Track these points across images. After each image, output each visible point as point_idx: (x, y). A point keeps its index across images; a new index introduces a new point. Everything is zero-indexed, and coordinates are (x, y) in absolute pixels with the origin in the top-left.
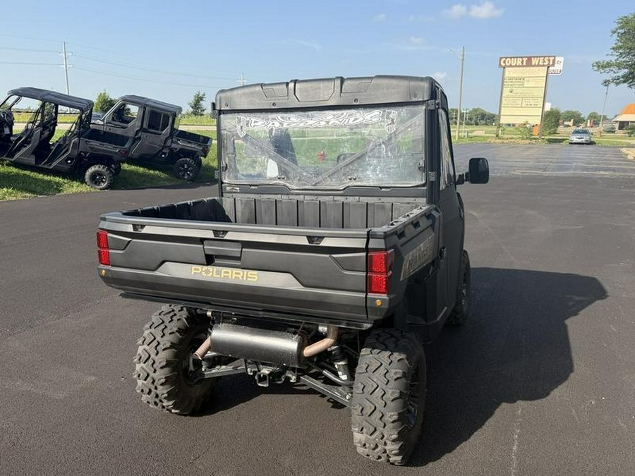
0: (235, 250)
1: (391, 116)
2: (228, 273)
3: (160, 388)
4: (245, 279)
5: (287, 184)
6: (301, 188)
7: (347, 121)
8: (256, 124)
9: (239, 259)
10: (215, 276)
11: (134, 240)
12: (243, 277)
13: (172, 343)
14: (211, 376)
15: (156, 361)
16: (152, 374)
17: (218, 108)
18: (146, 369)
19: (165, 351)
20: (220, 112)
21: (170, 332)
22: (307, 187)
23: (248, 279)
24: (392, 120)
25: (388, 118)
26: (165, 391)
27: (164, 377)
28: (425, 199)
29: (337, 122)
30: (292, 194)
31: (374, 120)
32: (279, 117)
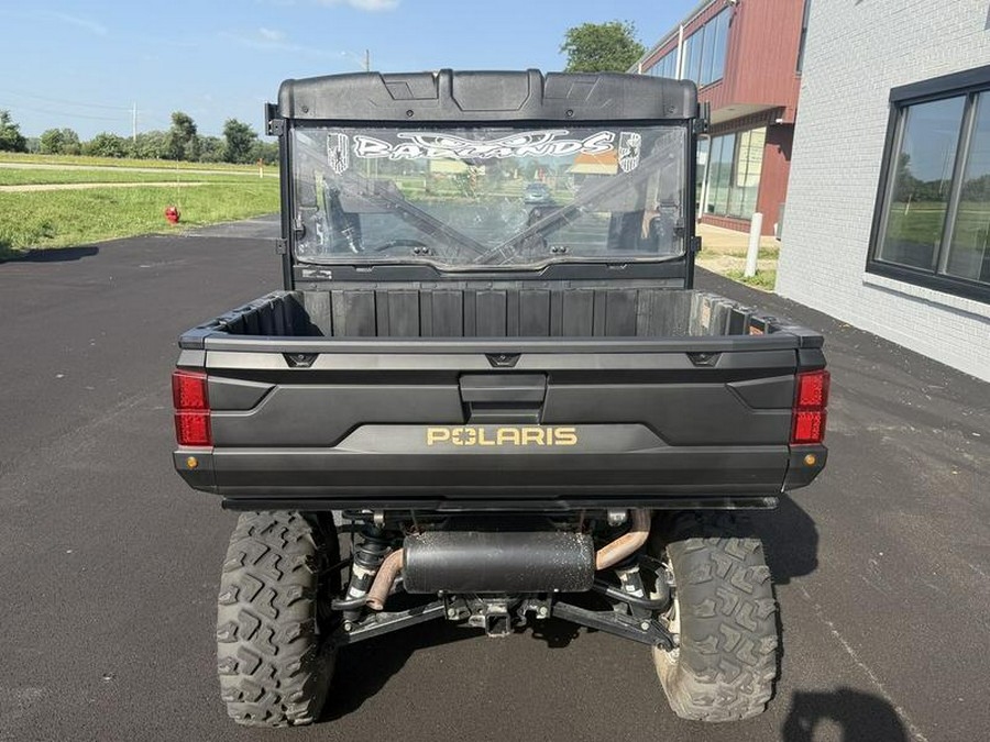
0: (535, 389)
1: (630, 142)
2: (512, 434)
3: (286, 682)
4: (550, 442)
5: (433, 262)
6: (464, 269)
7: (551, 150)
8: (369, 149)
9: (538, 405)
10: (482, 442)
11: (280, 387)
12: (545, 439)
13: (304, 588)
14: (362, 638)
15: (277, 631)
16: (268, 658)
17: (286, 114)
18: (254, 649)
19: (293, 607)
20: (293, 122)
21: (293, 566)
22: (473, 267)
23: (557, 443)
24: (632, 149)
25: (624, 145)
26: (299, 687)
27: (298, 658)
28: (682, 282)
29: (534, 150)
30: (443, 280)
31: (600, 148)
32: (419, 138)
